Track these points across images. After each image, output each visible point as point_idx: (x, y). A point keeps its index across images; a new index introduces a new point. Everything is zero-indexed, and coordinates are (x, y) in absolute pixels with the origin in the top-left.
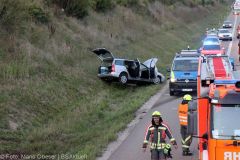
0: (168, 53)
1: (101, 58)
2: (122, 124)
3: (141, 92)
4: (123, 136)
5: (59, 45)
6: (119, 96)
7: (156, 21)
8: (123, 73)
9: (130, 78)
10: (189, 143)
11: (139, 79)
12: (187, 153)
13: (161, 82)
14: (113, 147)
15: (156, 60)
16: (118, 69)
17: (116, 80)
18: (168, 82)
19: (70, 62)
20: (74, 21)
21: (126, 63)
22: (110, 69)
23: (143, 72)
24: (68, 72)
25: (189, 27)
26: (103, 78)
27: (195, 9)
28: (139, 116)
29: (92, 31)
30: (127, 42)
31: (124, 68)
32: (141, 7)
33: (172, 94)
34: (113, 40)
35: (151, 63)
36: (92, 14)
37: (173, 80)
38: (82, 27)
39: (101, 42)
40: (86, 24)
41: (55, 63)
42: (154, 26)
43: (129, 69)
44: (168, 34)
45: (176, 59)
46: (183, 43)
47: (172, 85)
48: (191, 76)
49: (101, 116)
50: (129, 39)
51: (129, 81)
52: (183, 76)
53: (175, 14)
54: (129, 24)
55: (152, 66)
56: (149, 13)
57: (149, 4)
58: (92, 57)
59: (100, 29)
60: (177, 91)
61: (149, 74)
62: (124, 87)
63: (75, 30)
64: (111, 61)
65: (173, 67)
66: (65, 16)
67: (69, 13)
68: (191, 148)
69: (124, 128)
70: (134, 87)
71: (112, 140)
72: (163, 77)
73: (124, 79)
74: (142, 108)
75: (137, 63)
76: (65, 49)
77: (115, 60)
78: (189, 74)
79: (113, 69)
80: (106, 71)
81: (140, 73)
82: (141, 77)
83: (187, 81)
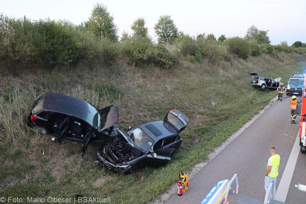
0: (286, 76)
1: (253, 77)
2: (262, 107)
3: (271, 93)
4: (262, 112)
5: (234, 70)
6: (261, 94)
7: (281, 61)
8: (263, 84)
9: (266, 86)
10: (295, 118)
11: (271, 87)
12: (293, 122)
14: (256, 117)
15: (280, 78)
16: (261, 82)
17: (260, 87)
18: (286, 89)
19: (239, 78)
20: (242, 60)
21: (265, 79)
22: (257, 82)
23: (273, 84)
24: (237, 82)
25: (298, 64)
26: (254, 86)
27: (303, 55)
28: (270, 104)
29: (250, 65)
30: (266, 70)
31: (264, 82)
32: (274, 54)
33: (287, 95)
34: (259, 69)
35: (277, 80)
36: (251, 57)
37: (289, 88)
38: (245, 63)
39: (253, 70)
40: (247, 62)
41: (232, 78)
42: (280, 63)
43: (266, 82)
44: (288, 67)
45: (291, 78)
46: (295, 71)
47: (288, 90)
48: (298, 87)
49: (251, 103)
50: (267, 68)
51: (266, 88)
52: (294, 87)
53: (291, 57)
54: (268, 62)
55: (278, 81)
56: (278, 57)
57: (278, 53)
58: (249, 76)
59: (254, 64)
60: (290, 93)
61: (276, 85)
62: (264, 90)
63: (242, 64)
64: (258, 78)
65: (289, 82)
66: (238, 58)
67: (240, 57)
68: (296, 120)
69: (263, 109)
70: (268, 91)
71: (257, 113)
73: (264, 87)
74: (271, 100)
75: (271, 80)
76: (237, 72)
77: (260, 78)
78: (297, 86)
79: (258, 82)
80: (255, 83)
81: (272, 84)
82: (272, 86)
83: (296, 89)
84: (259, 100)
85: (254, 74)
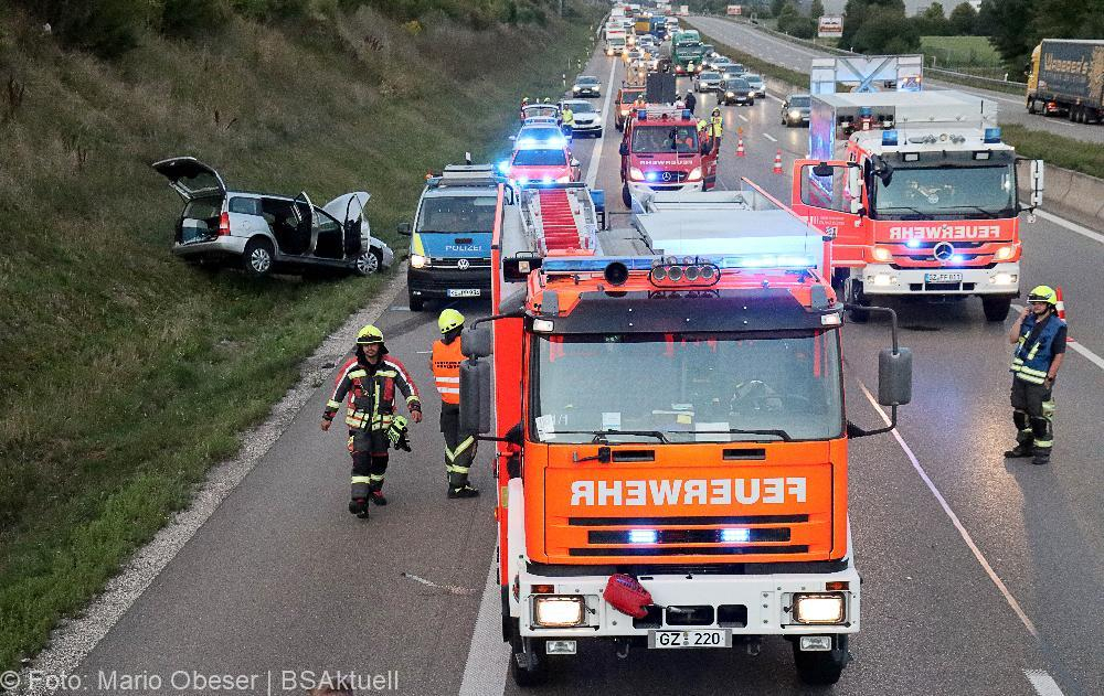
0: (403, 176)
1: (183, 190)
2: (255, 405)
3: (315, 303)
4: (257, 444)
5: (38, 145)
6: (244, 315)
7: (364, 72)
8: (257, 241)
9: (280, 255)
11: (310, 258)
12: (461, 489)
13: (381, 269)
14: (225, 478)
15: (364, 197)
16: (241, 228)
17: (233, 262)
18: (404, 267)
19: (74, 202)
20: (87, 67)
21: (266, 207)
22: (214, 227)
23: (323, 237)
24: (68, 234)
25: (472, 92)
26: (191, 257)
27: (487, 36)
28: (309, 379)
29: (153, 102)
30: (271, 138)
31: (259, 225)
32: (313, 23)
33: (416, 305)
34: (224, 130)
35: (348, 207)
36: (151, 43)
37: (419, 261)
38: (118, 89)
39: (181, 138)
40: (129, 79)
41: (27, 205)
42: (358, 89)
43: (275, 226)
44: (402, 113)
45: (427, 194)
46: (450, 144)
47: (415, 277)
48: (475, 250)
49: (186, 380)
50: (277, 128)
51: (276, 266)
52: (451, 249)
53: (425, 50)
54: (275, 79)
55: (354, 217)
56: (340, 46)
57: (339, 15)
58: (151, 185)
59: (179, 93)
60: (428, 294)
61: (343, 241)
62: (260, 283)
63: (92, 95)
64: (217, 199)
65: (418, 220)
66: (56, 50)
67: (72, 37)
69: (260, 418)
70: (296, 286)
71: (223, 455)
72: (388, 252)
73: (260, 261)
74: (320, 353)
75: (304, 208)
76: (60, 160)
77: (230, 195)
78: (469, 241)
79: (223, 226)
80: (199, 232)
81: (314, 241)
82: (317, 253)
83: (463, 265)
84: (239, 353)
85: (187, 171)
